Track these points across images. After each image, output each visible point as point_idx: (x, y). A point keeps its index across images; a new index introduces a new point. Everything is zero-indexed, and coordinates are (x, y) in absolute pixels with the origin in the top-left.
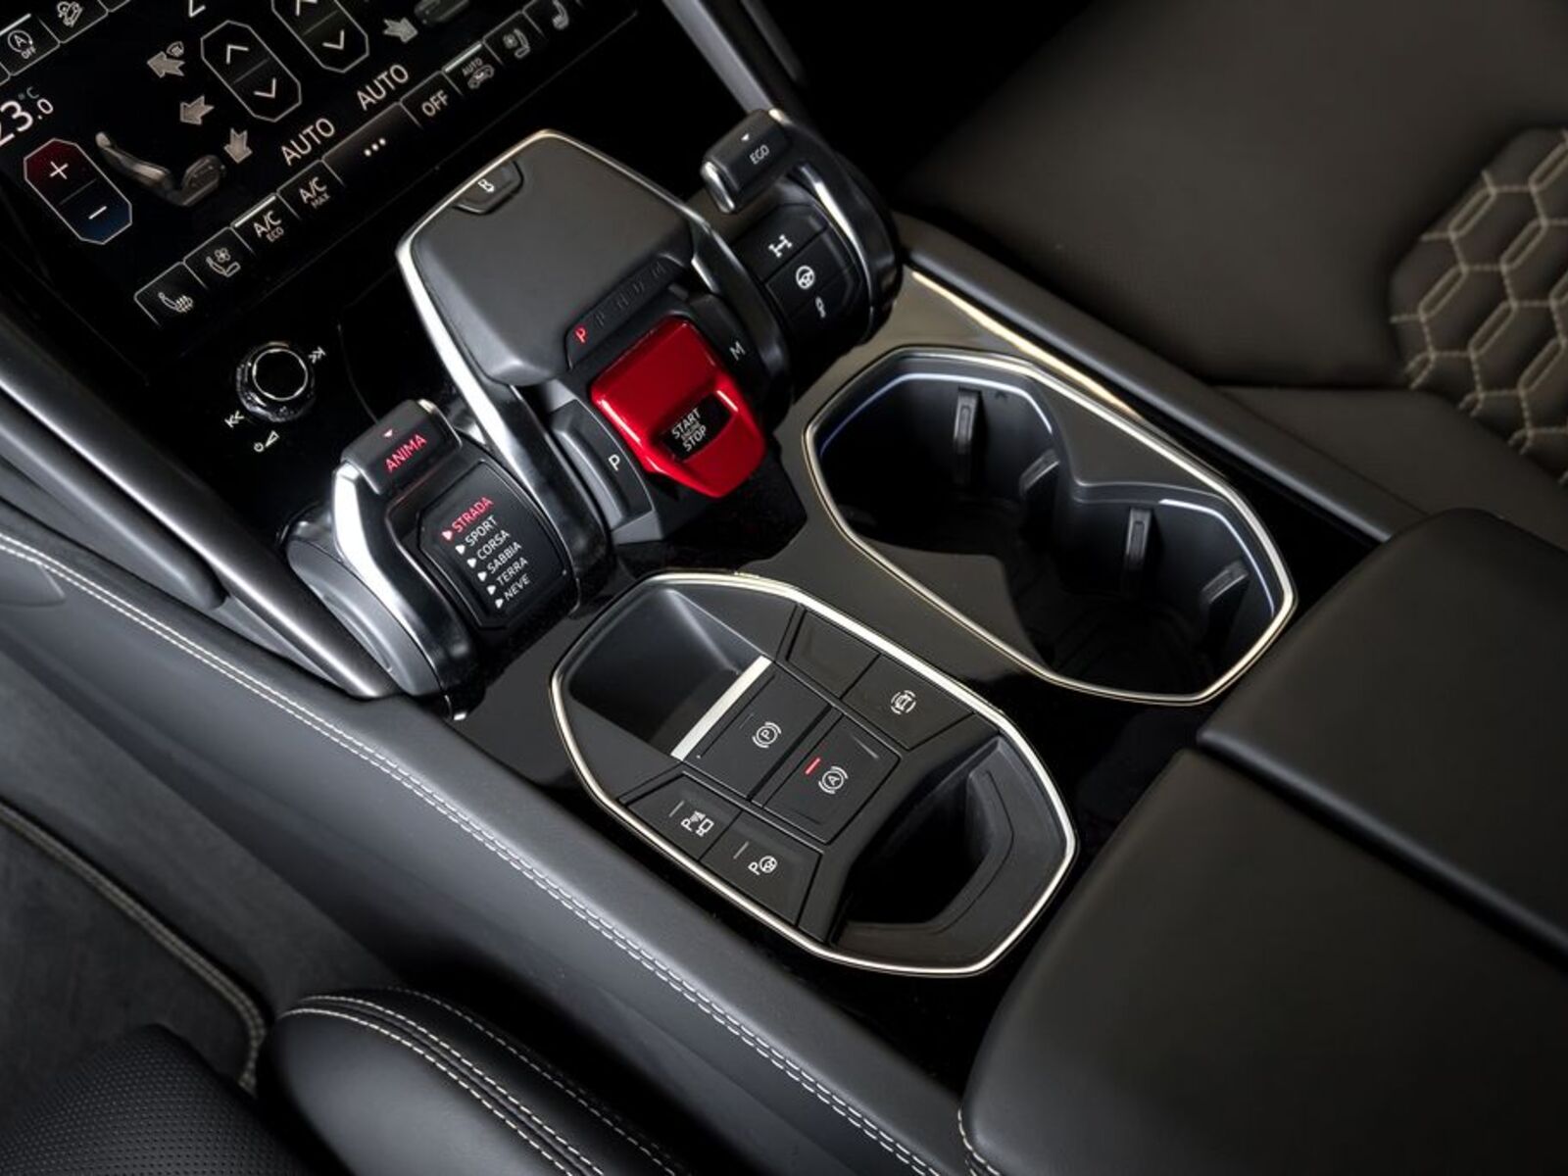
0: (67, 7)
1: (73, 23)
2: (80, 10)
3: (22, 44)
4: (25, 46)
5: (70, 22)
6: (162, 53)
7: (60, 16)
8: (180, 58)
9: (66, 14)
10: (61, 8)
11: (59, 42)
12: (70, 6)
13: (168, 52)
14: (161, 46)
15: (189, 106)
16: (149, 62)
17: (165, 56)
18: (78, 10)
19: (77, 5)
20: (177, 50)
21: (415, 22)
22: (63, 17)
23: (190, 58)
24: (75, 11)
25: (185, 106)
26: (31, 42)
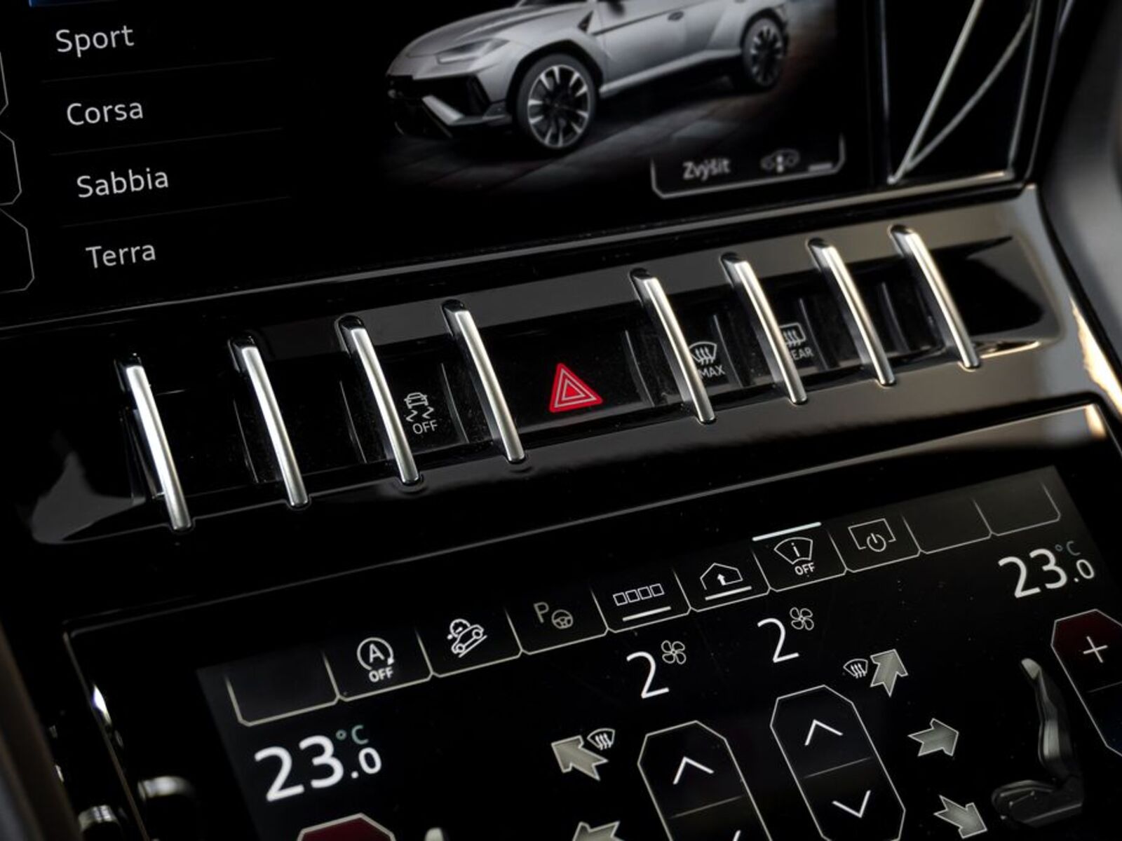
0: (465, 627)
1: (463, 652)
2: (482, 638)
3: (377, 659)
4: (379, 664)
5: (460, 650)
6: (579, 737)
7: (450, 637)
8: (603, 753)
9: (459, 637)
10: (456, 627)
11: (432, 673)
12: (470, 628)
13: (589, 738)
14: (580, 726)
15: (590, 830)
16: (553, 745)
17: (582, 743)
18: (479, 634)
19: (481, 631)
20: (604, 741)
21: (988, 813)
22: (454, 639)
23: (618, 759)
24: (475, 637)
25: (583, 828)
26: (391, 661)
